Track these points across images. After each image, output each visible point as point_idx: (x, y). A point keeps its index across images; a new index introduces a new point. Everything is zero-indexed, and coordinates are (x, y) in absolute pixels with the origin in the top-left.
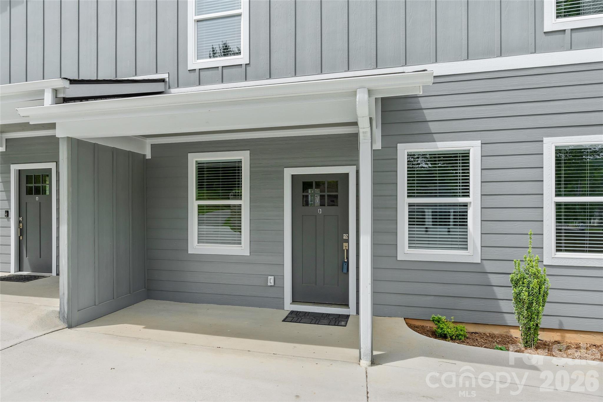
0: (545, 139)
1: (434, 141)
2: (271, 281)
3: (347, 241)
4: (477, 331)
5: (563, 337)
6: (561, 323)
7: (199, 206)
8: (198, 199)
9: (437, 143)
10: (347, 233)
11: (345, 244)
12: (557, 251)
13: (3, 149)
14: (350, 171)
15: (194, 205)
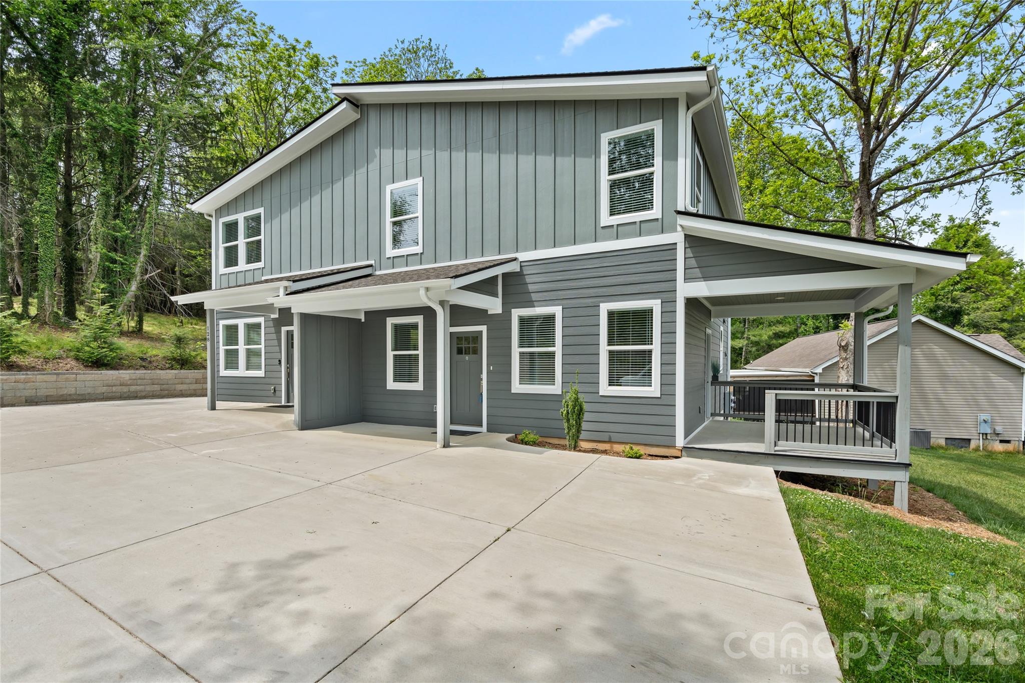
0: (601, 304)
1: (534, 307)
3: (482, 379)
4: (560, 443)
5: (612, 447)
6: (610, 438)
8: (393, 350)
9: (536, 308)
10: (482, 374)
11: (481, 382)
12: (609, 385)
13: (276, 316)
14: (484, 329)
15: (390, 354)
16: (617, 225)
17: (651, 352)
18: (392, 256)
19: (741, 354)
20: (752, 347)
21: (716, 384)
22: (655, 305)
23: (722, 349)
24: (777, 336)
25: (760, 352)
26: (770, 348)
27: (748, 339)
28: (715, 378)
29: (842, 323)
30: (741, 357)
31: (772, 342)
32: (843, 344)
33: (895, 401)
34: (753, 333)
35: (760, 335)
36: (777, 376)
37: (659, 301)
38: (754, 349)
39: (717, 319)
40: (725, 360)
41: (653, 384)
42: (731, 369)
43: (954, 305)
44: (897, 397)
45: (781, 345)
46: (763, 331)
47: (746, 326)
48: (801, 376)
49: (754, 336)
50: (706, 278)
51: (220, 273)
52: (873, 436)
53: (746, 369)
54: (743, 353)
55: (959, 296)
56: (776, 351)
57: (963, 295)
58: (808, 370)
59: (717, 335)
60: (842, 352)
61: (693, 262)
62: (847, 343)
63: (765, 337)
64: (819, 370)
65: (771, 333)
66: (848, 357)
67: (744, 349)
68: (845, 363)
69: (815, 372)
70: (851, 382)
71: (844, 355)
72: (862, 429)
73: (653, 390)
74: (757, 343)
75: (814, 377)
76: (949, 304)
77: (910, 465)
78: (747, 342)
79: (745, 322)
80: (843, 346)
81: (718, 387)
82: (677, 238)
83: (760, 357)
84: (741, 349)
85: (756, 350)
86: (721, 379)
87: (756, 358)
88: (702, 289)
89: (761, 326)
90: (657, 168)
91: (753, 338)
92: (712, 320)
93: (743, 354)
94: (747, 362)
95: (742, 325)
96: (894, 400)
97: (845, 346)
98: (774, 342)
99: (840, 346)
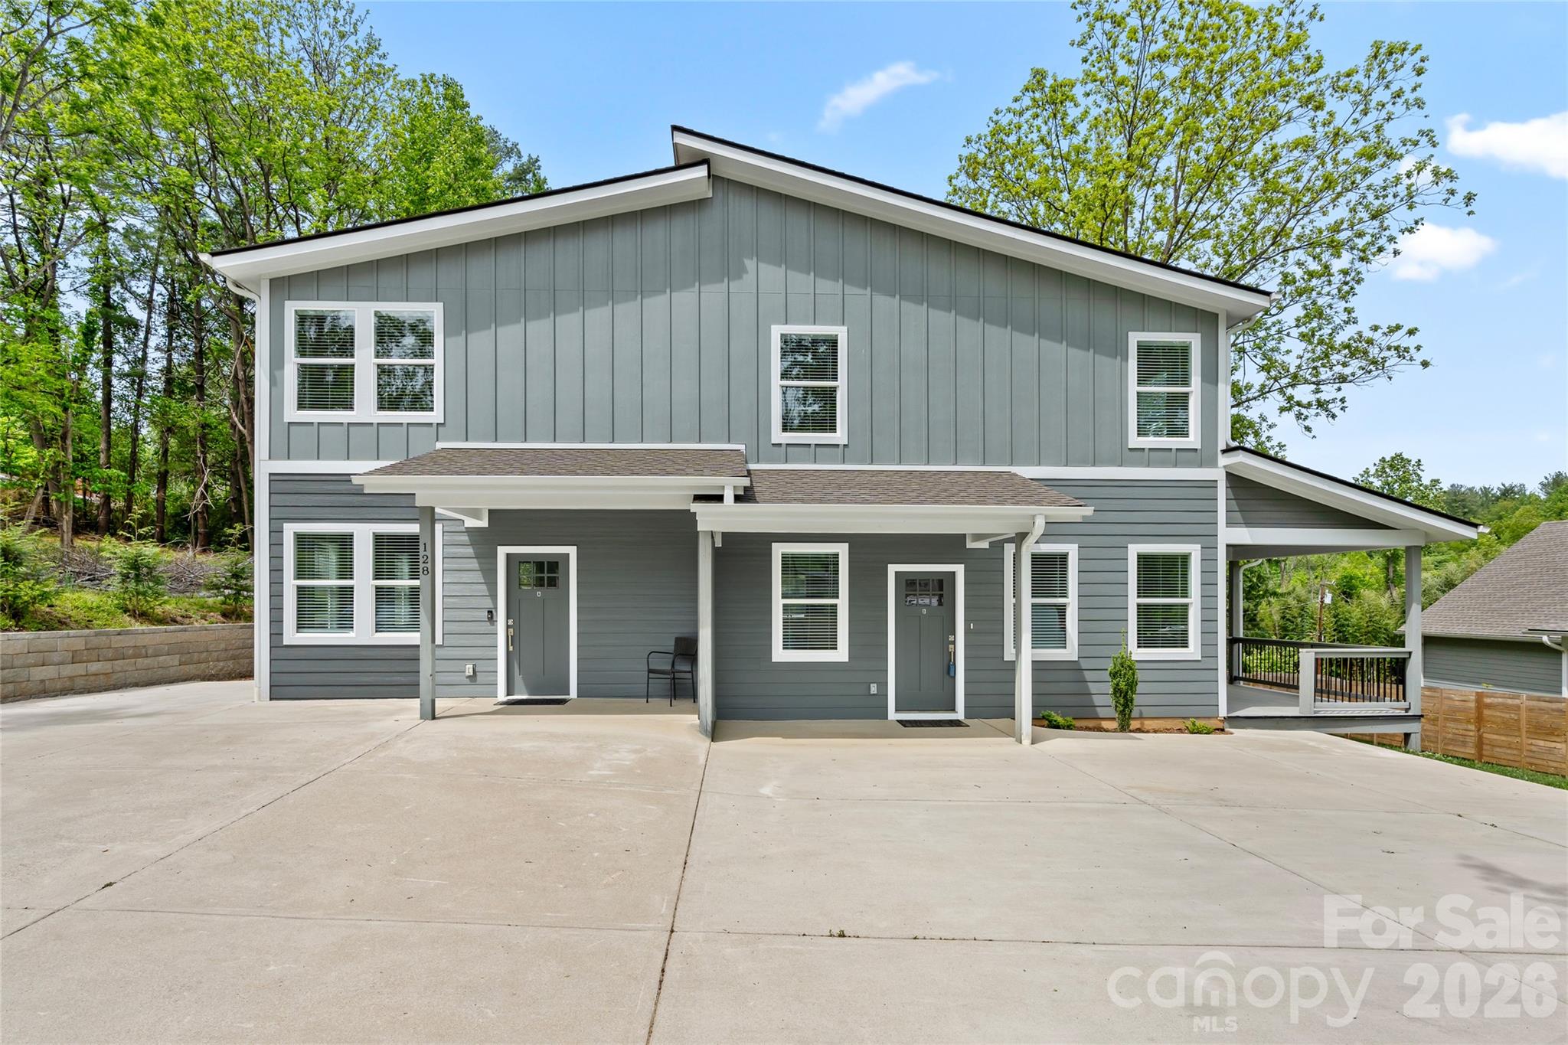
0: (1129, 546)
2: (874, 689)
3: (954, 643)
7: (784, 605)
8: (784, 596)
10: (954, 633)
11: (951, 646)
12: (1139, 647)
13: (484, 523)
14: (959, 570)
15: (778, 603)
16: (1150, 449)
17: (1188, 606)
18: (784, 442)
22: (1194, 551)
37: (1198, 546)
41: (1191, 644)
50: (1248, 524)
51: (287, 420)
61: (1234, 505)
73: (1192, 651)
77: (1422, 716)
82: (1218, 475)
88: (1245, 536)
90: (1195, 388)
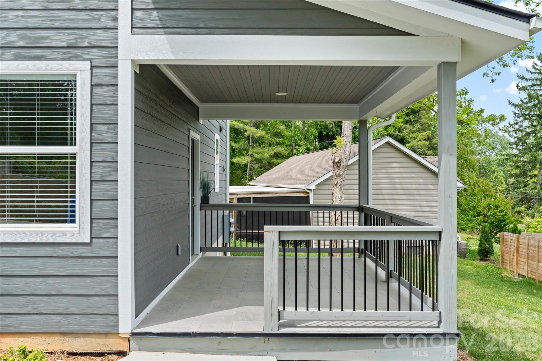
17: (75, 158)
19: (246, 171)
20: (256, 164)
21: (205, 208)
22: (79, 71)
23: (217, 162)
24: (277, 156)
25: (262, 169)
26: (271, 165)
27: (252, 156)
28: (205, 200)
29: (336, 139)
30: (246, 174)
31: (272, 161)
32: (337, 160)
33: (438, 239)
34: (257, 151)
35: (263, 153)
36: (277, 193)
37: (87, 65)
38: (257, 166)
39: (207, 121)
40: (224, 176)
41: (77, 219)
42: (230, 185)
43: (400, 134)
44: (440, 233)
45: (279, 164)
46: (266, 150)
47: (250, 144)
48: (297, 192)
49: (257, 153)
52: (389, 275)
53: (250, 185)
54: (248, 169)
55: (403, 128)
56: (275, 168)
57: (405, 127)
58: (303, 187)
59: (211, 143)
60: (336, 168)
62: (340, 160)
63: (266, 155)
64: (313, 187)
65: (272, 153)
66: (341, 174)
67: (248, 166)
68: (338, 180)
69: (310, 188)
70: (356, 203)
71: (337, 172)
72: (374, 265)
73: (77, 230)
74: (258, 161)
75: (309, 193)
76: (397, 133)
78: (250, 159)
79: (249, 140)
80: (336, 163)
81: (209, 212)
83: (262, 174)
84: (246, 165)
85: (259, 167)
86: (212, 201)
87: (259, 174)
89: (262, 146)
91: (256, 156)
92: (201, 122)
93: (248, 171)
94: (251, 179)
95: (247, 142)
96: (436, 238)
97: (338, 162)
98: (274, 160)
99: (334, 162)
